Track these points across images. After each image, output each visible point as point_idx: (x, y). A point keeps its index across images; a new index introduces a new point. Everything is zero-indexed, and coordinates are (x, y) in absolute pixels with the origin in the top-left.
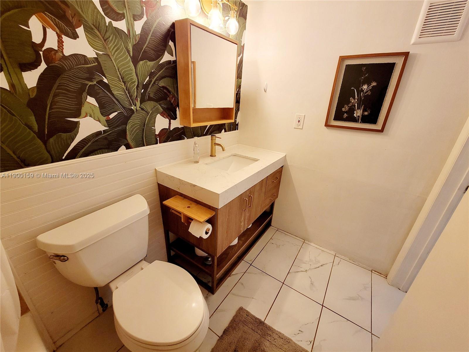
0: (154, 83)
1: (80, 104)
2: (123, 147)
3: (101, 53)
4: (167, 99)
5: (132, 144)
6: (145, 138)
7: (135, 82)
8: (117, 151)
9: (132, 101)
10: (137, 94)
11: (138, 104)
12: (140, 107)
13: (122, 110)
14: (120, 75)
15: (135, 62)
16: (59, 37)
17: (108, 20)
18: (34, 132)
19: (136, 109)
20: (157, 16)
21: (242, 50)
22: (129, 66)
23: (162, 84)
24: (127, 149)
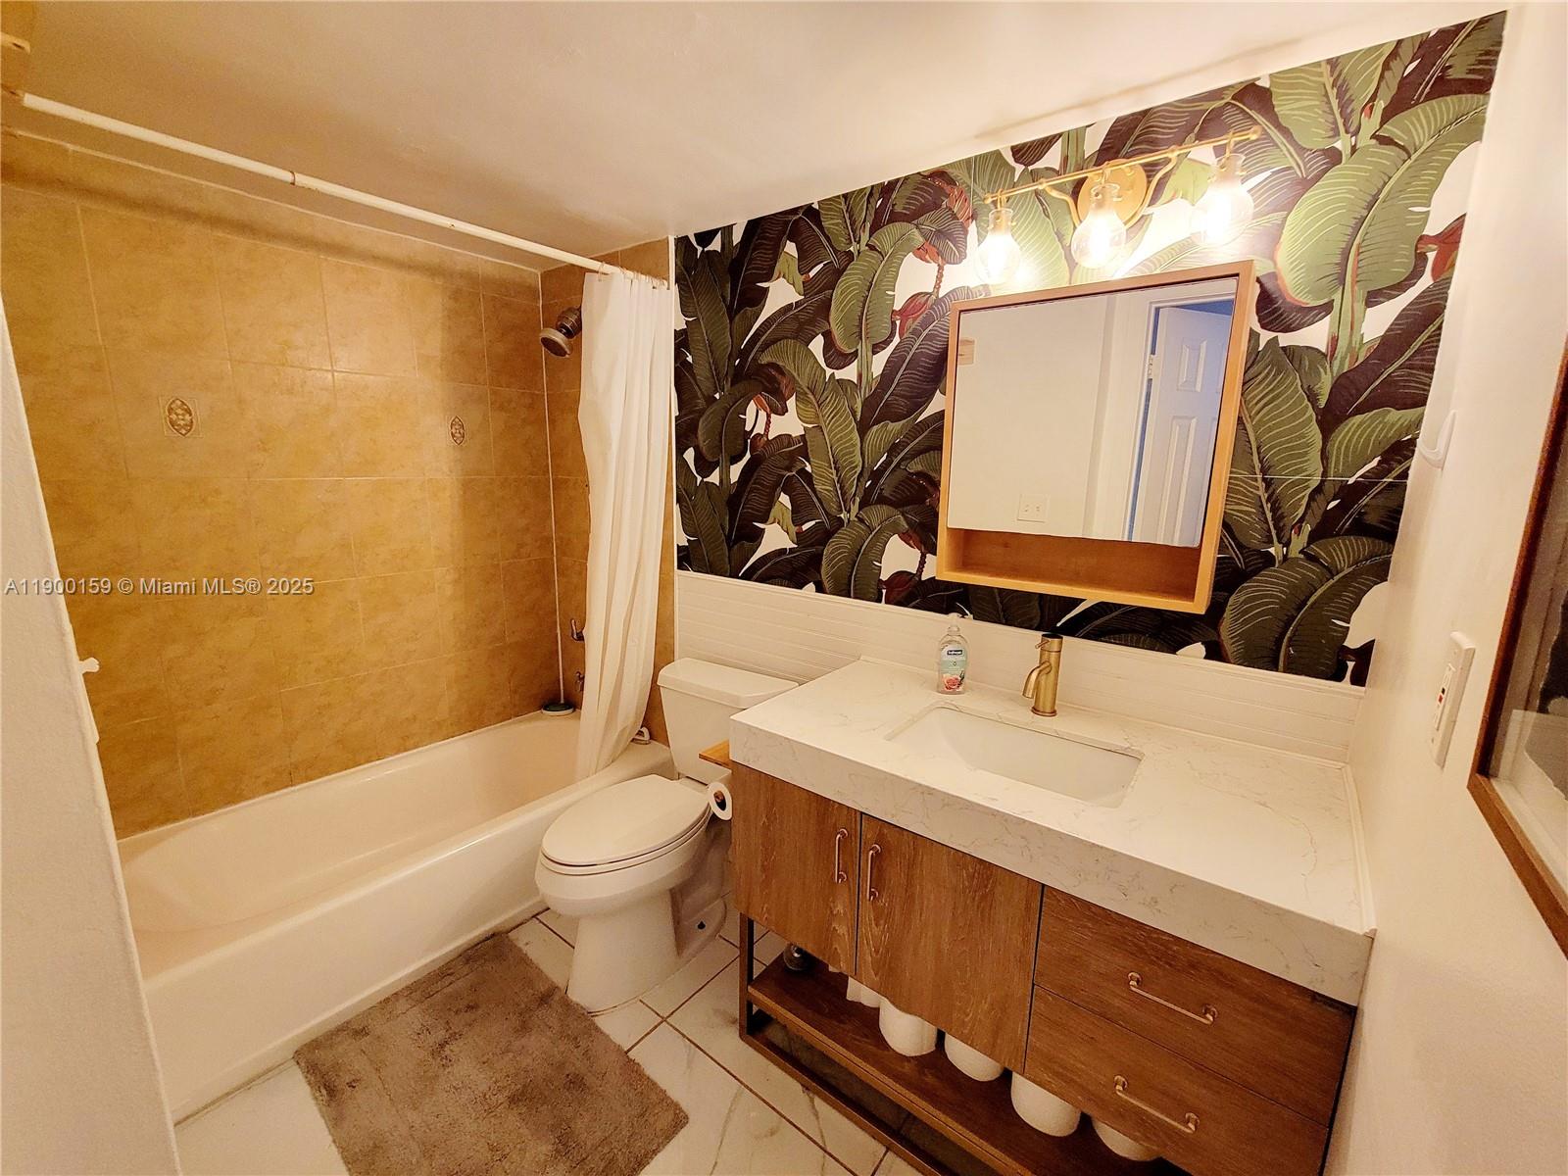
0: (899, 464)
2: (811, 586)
3: (810, 426)
4: (924, 502)
5: (826, 584)
6: (854, 581)
7: (856, 467)
8: (801, 588)
9: (845, 501)
10: (856, 491)
11: (855, 509)
12: (856, 516)
13: (824, 518)
14: (833, 456)
15: (863, 429)
16: (769, 416)
17: (829, 371)
18: (725, 536)
19: (849, 519)
20: (925, 325)
21: (1426, 259)
22: (851, 439)
23: (915, 466)
24: (816, 591)
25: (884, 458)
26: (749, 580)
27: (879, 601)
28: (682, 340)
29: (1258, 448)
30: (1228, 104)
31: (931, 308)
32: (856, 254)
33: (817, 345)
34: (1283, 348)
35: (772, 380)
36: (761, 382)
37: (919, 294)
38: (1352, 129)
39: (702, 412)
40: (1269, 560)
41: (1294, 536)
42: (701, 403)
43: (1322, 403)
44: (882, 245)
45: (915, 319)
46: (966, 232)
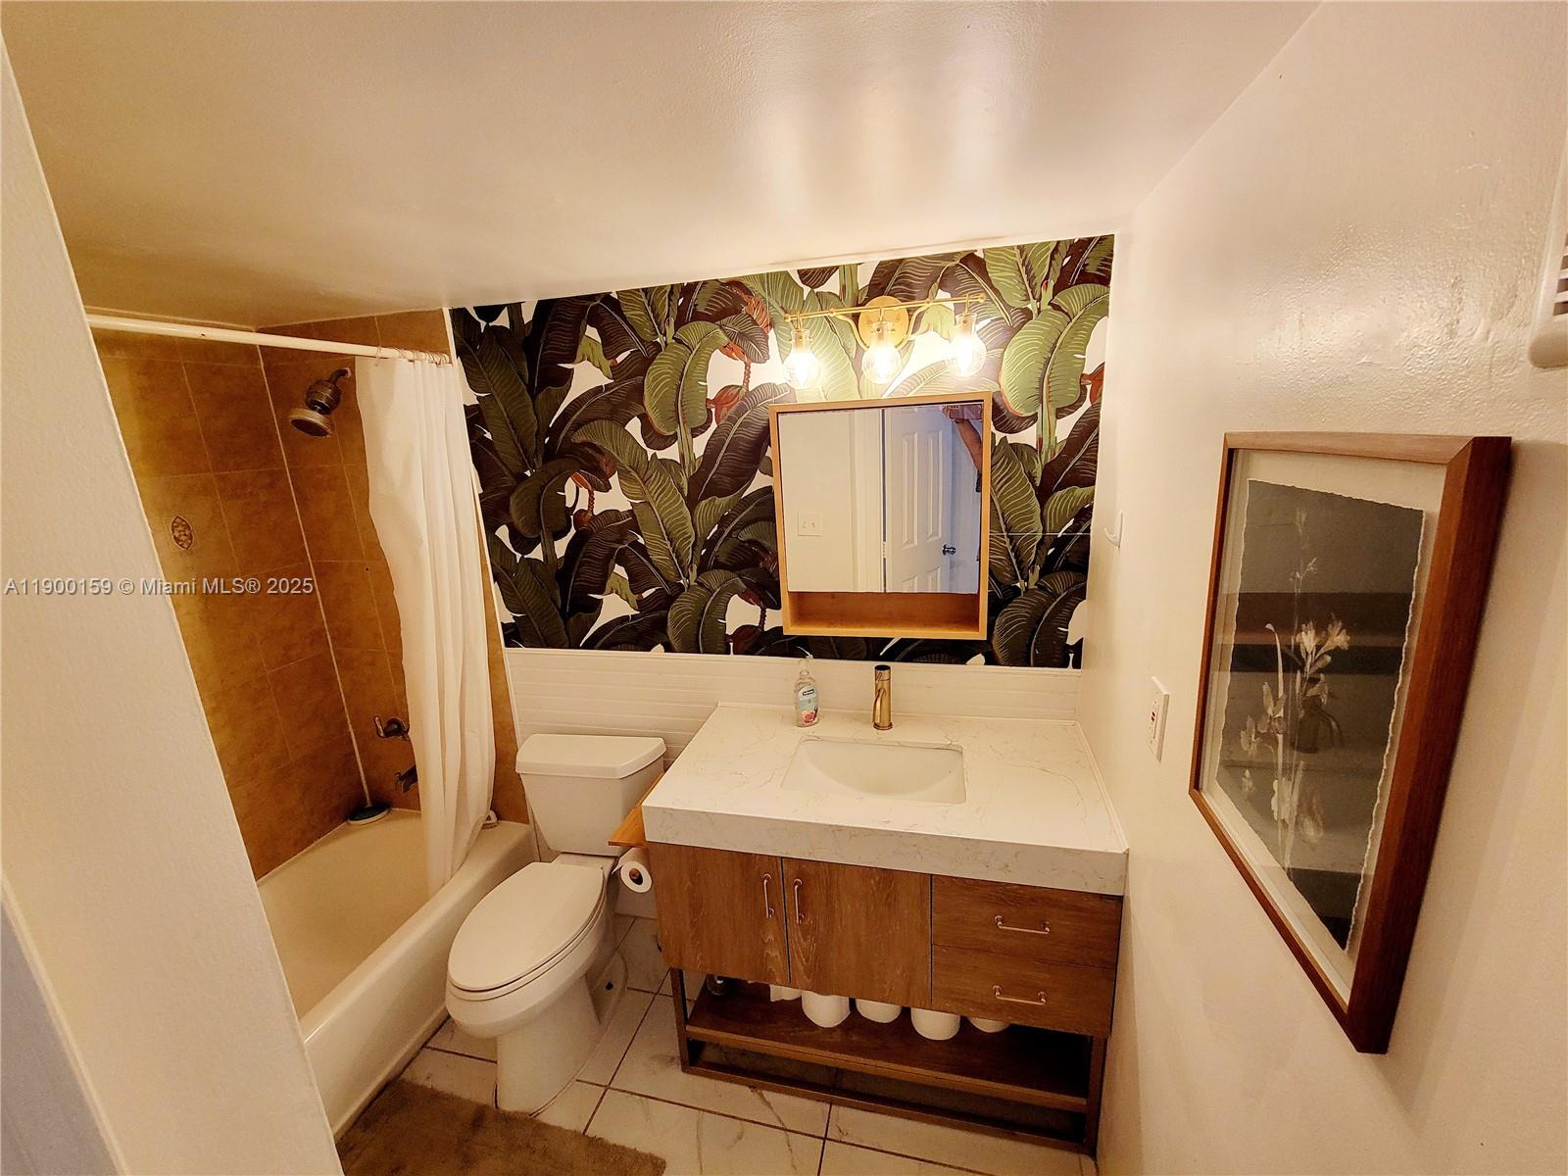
0: (730, 534)
1: (606, 573)
2: (660, 647)
3: (637, 502)
4: (758, 565)
5: (675, 644)
6: (702, 638)
7: (690, 537)
8: (649, 650)
9: (683, 568)
10: (692, 558)
11: (693, 575)
12: (696, 581)
13: (664, 586)
14: (665, 529)
15: (692, 503)
16: (591, 493)
17: (650, 452)
18: (558, 609)
19: (689, 585)
20: (741, 410)
21: (1086, 390)
22: (681, 513)
23: (746, 535)
24: (666, 651)
25: (715, 529)
26: (592, 648)
27: (727, 652)
28: (475, 417)
29: (1003, 514)
30: (958, 265)
31: (743, 399)
32: (663, 345)
33: (634, 427)
34: (1011, 444)
35: (589, 458)
36: (577, 460)
37: (730, 386)
38: (1037, 297)
39: (512, 490)
40: (1017, 591)
41: (1030, 575)
42: (510, 480)
43: (1038, 483)
44: (687, 338)
45: (729, 408)
46: (767, 338)
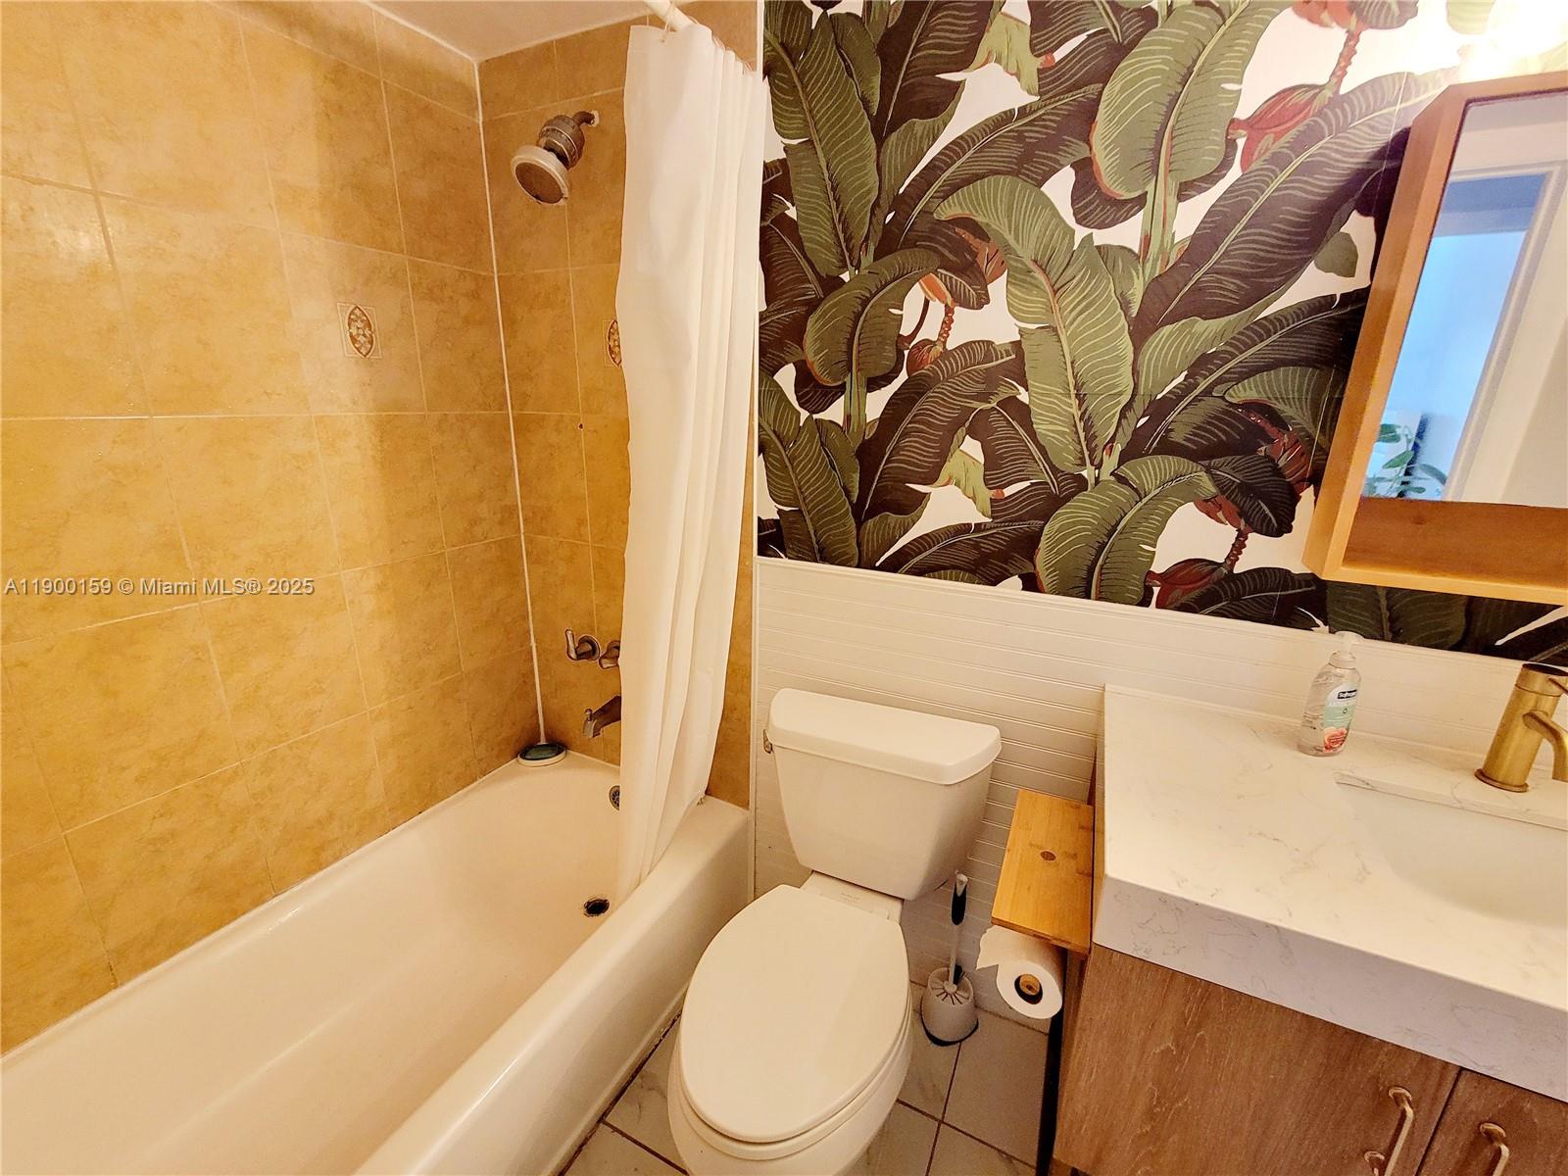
0: (1207, 391)
1: (945, 453)
2: (1015, 581)
3: (1033, 326)
4: (1255, 451)
5: (1044, 578)
7: (1120, 394)
8: (994, 584)
9: (1091, 453)
10: (1115, 434)
11: (1110, 462)
12: (1113, 474)
13: (1049, 478)
14: (1075, 377)
15: (1141, 330)
16: (949, 311)
17: (1081, 232)
18: (850, 503)
19: (1097, 479)
20: (1299, 145)
22: (1115, 348)
23: (1245, 392)
24: (1025, 588)
25: (1181, 378)
26: (895, 571)
27: (1144, 602)
28: (776, 182)
31: (1320, 113)
33: (1060, 187)
35: (964, 247)
36: (936, 251)
37: (1295, 88)
39: (812, 306)
42: (813, 288)
45: (1278, 136)
